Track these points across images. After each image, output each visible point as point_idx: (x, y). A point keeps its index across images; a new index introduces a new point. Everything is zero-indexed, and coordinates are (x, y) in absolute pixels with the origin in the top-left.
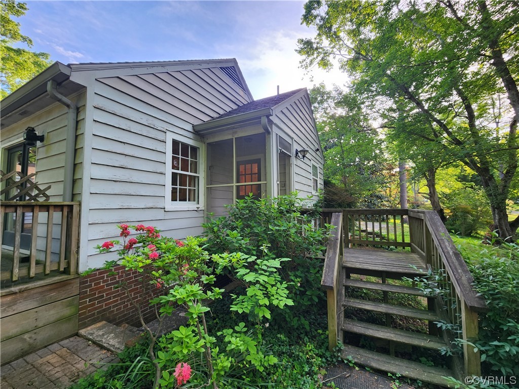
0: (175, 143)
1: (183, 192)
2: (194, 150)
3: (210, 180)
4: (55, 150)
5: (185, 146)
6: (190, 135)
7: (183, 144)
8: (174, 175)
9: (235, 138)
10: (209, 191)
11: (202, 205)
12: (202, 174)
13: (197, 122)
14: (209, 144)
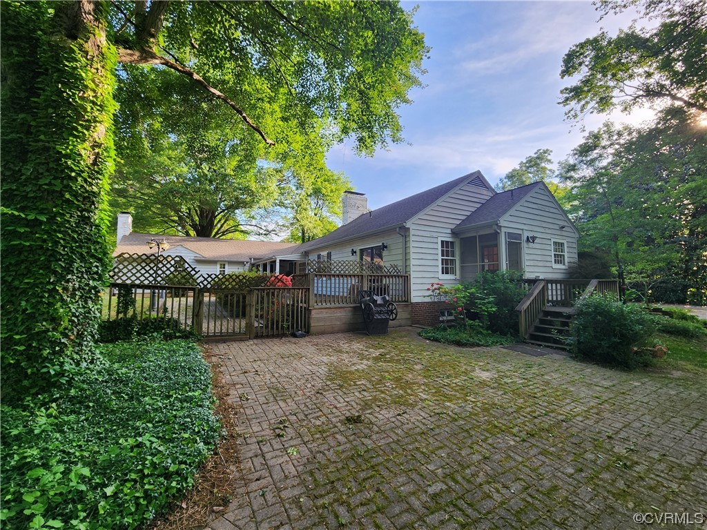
0: (442, 242)
1: (447, 268)
2: (452, 243)
3: (462, 261)
4: (394, 252)
5: (447, 242)
6: (450, 235)
7: (446, 242)
8: (442, 259)
9: (479, 236)
10: (462, 268)
11: (458, 277)
12: (457, 258)
13: (453, 227)
14: (462, 239)
